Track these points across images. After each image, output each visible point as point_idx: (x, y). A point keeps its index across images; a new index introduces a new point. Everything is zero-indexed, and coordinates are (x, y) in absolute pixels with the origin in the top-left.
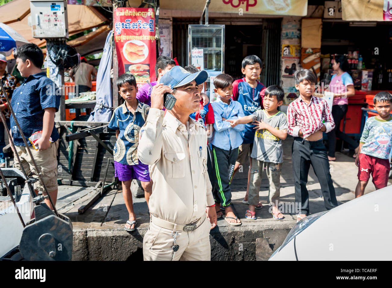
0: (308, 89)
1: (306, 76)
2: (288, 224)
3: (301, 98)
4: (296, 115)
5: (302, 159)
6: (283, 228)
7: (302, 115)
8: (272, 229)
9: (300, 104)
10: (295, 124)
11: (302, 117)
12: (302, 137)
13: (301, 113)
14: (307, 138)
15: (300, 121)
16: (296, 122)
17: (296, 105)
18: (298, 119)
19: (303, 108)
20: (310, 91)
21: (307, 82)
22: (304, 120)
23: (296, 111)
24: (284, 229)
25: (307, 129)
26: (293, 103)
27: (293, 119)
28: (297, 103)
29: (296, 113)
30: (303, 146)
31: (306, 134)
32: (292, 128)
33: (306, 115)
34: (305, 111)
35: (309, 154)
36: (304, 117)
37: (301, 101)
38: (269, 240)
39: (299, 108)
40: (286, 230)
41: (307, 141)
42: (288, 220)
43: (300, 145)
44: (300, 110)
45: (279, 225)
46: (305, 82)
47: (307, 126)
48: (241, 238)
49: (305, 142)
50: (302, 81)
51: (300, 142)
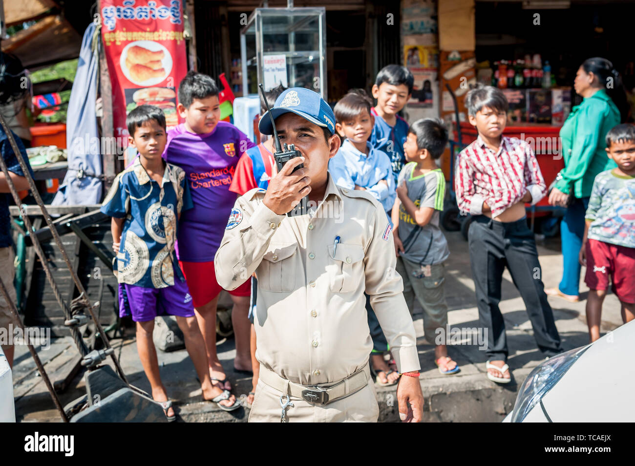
0: (493, 123)
1: (489, 99)
2: (472, 382)
3: (480, 140)
4: (474, 174)
5: (491, 256)
6: (464, 390)
7: (487, 174)
8: (445, 394)
9: (480, 152)
10: (473, 190)
11: (486, 178)
12: (488, 215)
13: (485, 170)
14: (499, 216)
15: (482, 184)
16: (475, 188)
17: (474, 156)
18: (479, 180)
20: (497, 127)
21: (490, 111)
22: (491, 183)
23: (475, 165)
24: (466, 392)
25: (498, 199)
26: (467, 151)
27: (470, 181)
28: (475, 151)
29: (475, 170)
30: (492, 232)
31: (497, 209)
32: (468, 198)
33: (495, 173)
34: (492, 166)
35: (502, 247)
36: (490, 176)
37: (483, 147)
38: (442, 414)
39: (479, 159)
40: (471, 393)
41: (498, 223)
42: (471, 373)
43: (484, 231)
44: (482, 164)
45: (456, 384)
46: (486, 110)
47: (498, 194)
48: (387, 415)
49: (494, 225)
50: (480, 109)
51: (485, 225)
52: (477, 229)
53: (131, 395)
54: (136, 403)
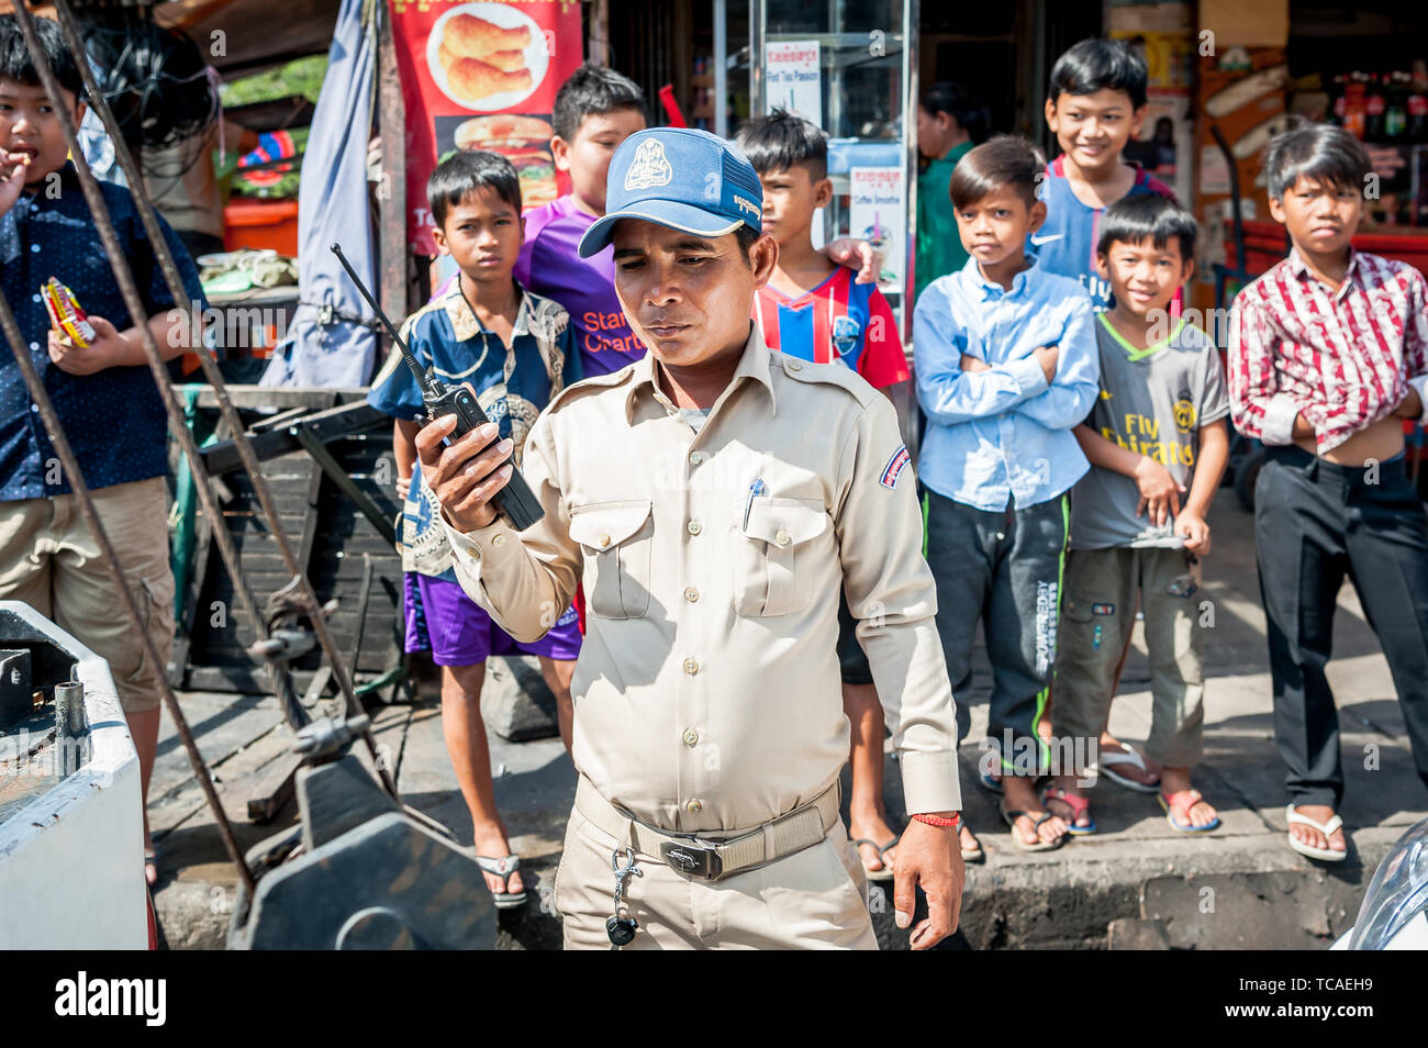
0: (1322, 218)
1: (1318, 156)
2: (1250, 853)
4: (1276, 343)
5: (1310, 549)
6: (1228, 871)
7: (1310, 344)
8: (1181, 878)
9: (1295, 288)
10: (1272, 384)
11: (1307, 354)
12: (1308, 447)
13: (1306, 335)
14: (1333, 451)
15: (1296, 370)
16: (1277, 377)
17: (1279, 297)
18: (1288, 359)
19: (1313, 307)
20: (1330, 228)
21: (1316, 186)
22: (1318, 367)
23: (1279, 322)
24: (1232, 876)
25: (1334, 407)
26: (1262, 286)
27: (1264, 359)
28: (1282, 286)
29: (1279, 333)
30: (1315, 488)
31: (1331, 432)
32: (1258, 402)
33: (1329, 344)
34: (1322, 325)
35: (1339, 527)
36: (1316, 350)
37: (1302, 277)
38: (1169, 928)
39: (1290, 307)
40: (1245, 880)
41: (1332, 468)
42: (1247, 831)
43: (1296, 485)
44: (1297, 320)
45: (1209, 856)
46: (1305, 185)
47: (1336, 394)
48: (1035, 920)
49: (1322, 472)
50: (1291, 184)
51: (1299, 470)
52: (1276, 481)
53: (404, 831)
54: (417, 851)
